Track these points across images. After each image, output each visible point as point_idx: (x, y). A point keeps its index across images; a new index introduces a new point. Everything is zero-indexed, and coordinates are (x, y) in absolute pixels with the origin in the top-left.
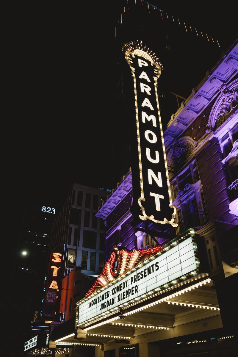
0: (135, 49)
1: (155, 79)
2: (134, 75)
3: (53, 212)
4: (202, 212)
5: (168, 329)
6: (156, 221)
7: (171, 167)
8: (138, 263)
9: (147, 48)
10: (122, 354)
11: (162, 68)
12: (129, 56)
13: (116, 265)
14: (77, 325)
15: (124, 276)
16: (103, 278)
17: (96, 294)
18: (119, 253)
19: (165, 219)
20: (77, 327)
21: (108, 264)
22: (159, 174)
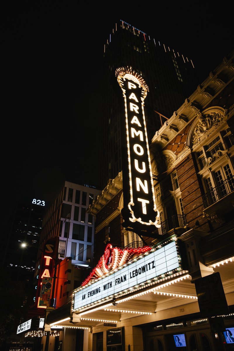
0: (126, 73)
1: (142, 99)
2: (125, 96)
3: (43, 204)
4: (181, 215)
5: (151, 314)
6: (143, 223)
7: (155, 176)
9: (135, 73)
10: (109, 336)
11: (148, 90)
12: (121, 79)
13: (110, 260)
14: (72, 310)
17: (90, 284)
19: (150, 221)
20: (73, 312)
22: (146, 182)
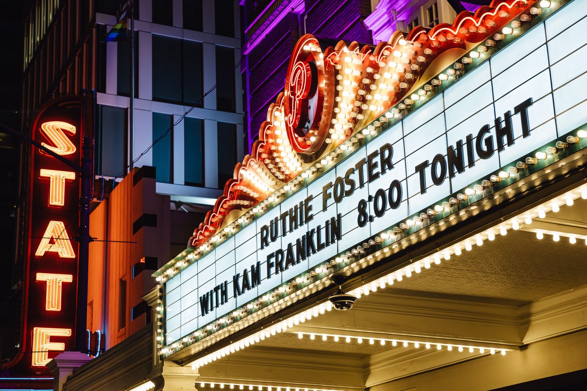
5: (503, 352)
8: (409, 89)
13: (312, 113)
14: (161, 349)
15: (347, 148)
16: (259, 170)
17: (234, 231)
18: (326, 63)
20: (162, 358)
21: (277, 114)
